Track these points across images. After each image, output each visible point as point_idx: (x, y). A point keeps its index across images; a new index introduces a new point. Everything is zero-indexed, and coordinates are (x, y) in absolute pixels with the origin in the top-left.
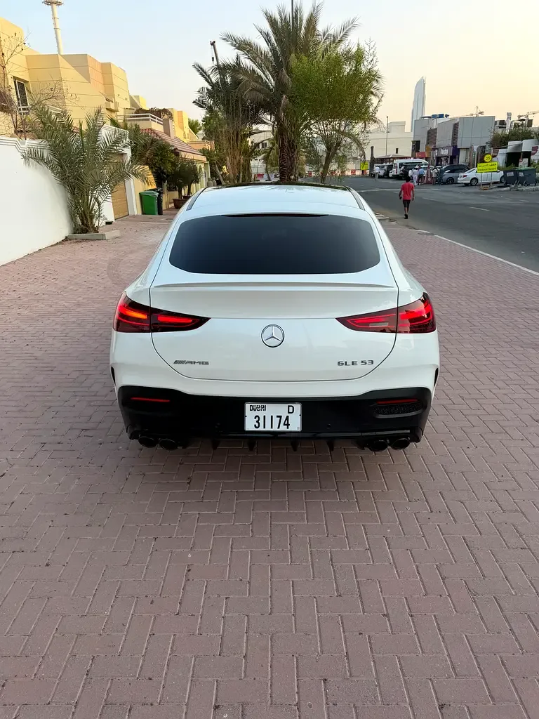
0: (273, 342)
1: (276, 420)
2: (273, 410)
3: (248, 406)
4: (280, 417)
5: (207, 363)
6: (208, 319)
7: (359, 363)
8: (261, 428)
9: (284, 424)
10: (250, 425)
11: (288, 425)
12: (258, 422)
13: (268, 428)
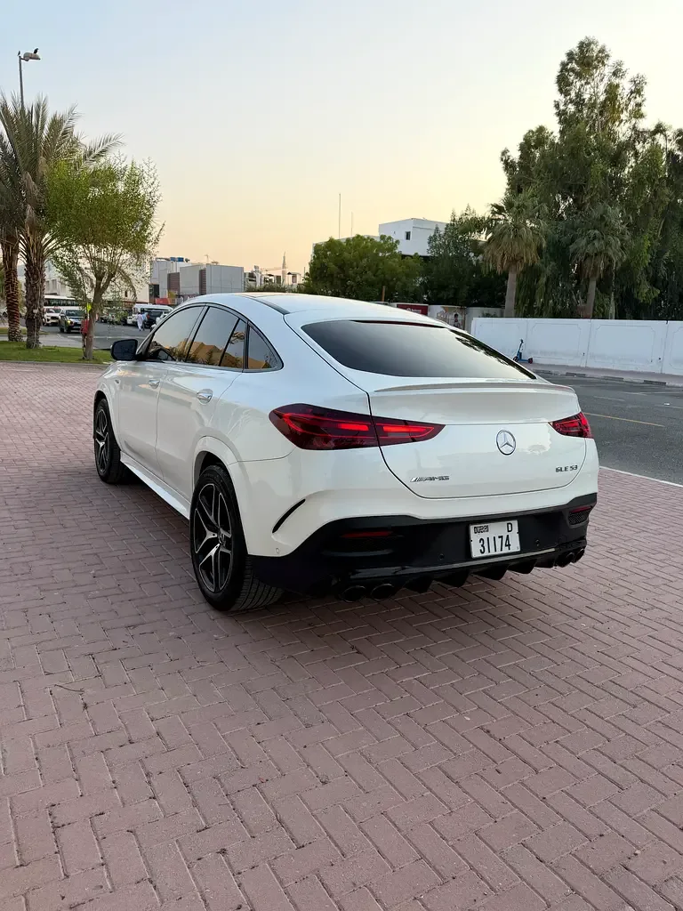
0: (506, 449)
1: (498, 541)
2: (497, 530)
3: (472, 528)
4: (501, 537)
5: (447, 478)
6: (444, 426)
8: (486, 553)
9: (506, 545)
10: (476, 553)
11: (509, 545)
12: (482, 546)
13: (492, 552)
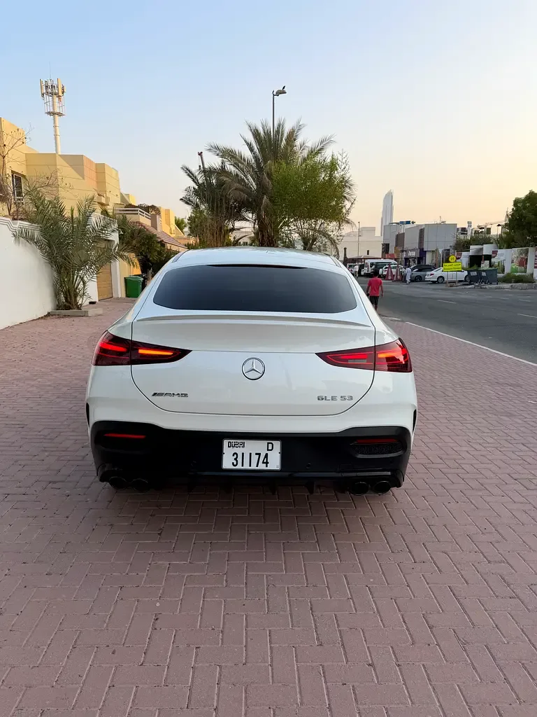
0: (253, 375)
1: (255, 458)
3: (226, 442)
4: (259, 454)
5: (186, 395)
6: (190, 351)
7: (339, 398)
8: (239, 467)
9: (263, 463)
10: (227, 463)
11: (267, 463)
12: (236, 459)
13: (246, 466)
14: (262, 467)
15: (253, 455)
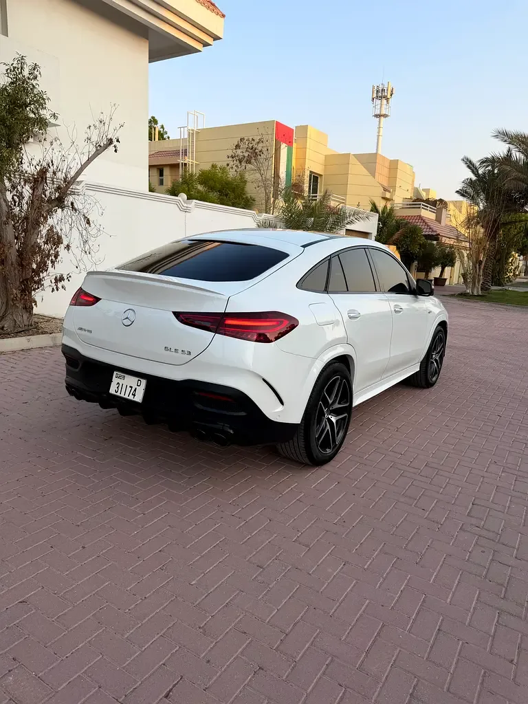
0: (127, 322)
1: (129, 389)
3: (115, 373)
4: (131, 387)
5: (91, 332)
6: (100, 299)
7: (180, 351)
8: (118, 394)
9: (132, 394)
10: (112, 391)
12: (118, 387)
13: (122, 395)
14: (131, 397)
15: (128, 387)
